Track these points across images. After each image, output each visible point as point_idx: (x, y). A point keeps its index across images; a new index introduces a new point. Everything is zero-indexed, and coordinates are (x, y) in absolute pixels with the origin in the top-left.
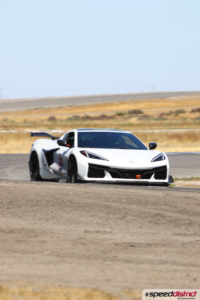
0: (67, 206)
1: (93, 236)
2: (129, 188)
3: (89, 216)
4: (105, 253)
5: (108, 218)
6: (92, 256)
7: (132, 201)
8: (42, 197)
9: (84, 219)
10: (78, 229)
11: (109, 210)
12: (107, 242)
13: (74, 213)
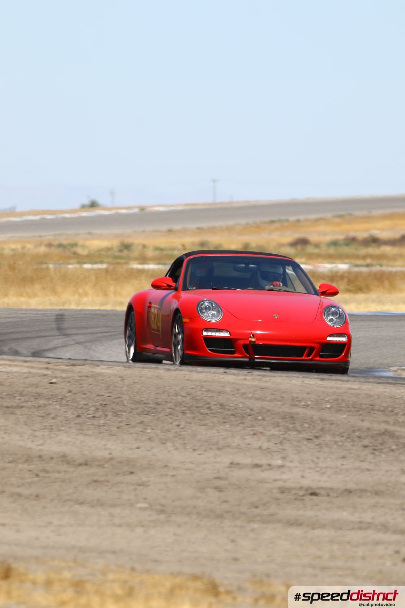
0: (212, 413)
1: (244, 473)
2: (348, 381)
3: (249, 435)
4: (257, 507)
5: (285, 438)
6: (228, 512)
7: (344, 404)
8: (169, 396)
9: (237, 441)
10: (218, 459)
11: (291, 424)
12: (268, 486)
13: (221, 429)
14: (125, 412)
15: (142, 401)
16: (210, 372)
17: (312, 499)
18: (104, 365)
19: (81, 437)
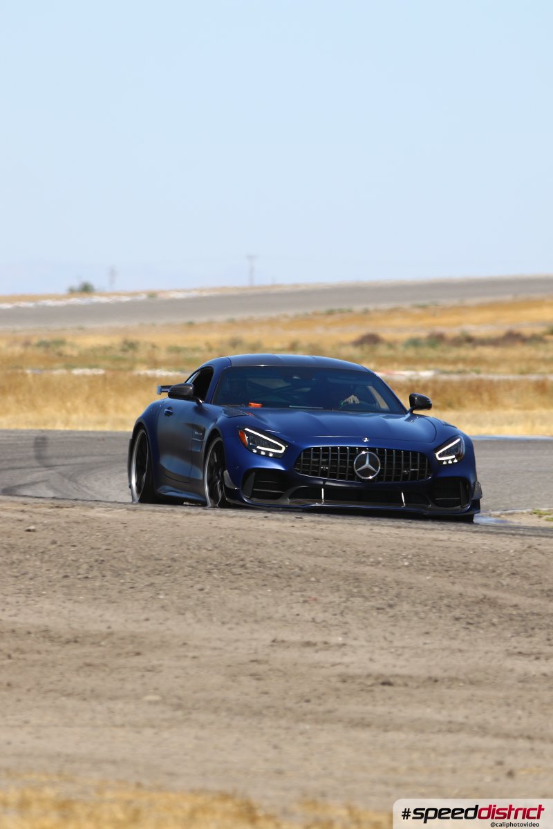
0: (248, 573)
1: (292, 655)
2: (433, 529)
3: (299, 602)
4: (308, 701)
5: (347, 608)
6: (269, 707)
7: (427, 562)
8: (189, 549)
9: (282, 610)
10: (256, 636)
11: (356, 587)
12: (323, 671)
13: (261, 595)
14: (128, 570)
15: (152, 555)
16: (245, 517)
17: (384, 691)
18: (100, 507)
19: (69, 605)
